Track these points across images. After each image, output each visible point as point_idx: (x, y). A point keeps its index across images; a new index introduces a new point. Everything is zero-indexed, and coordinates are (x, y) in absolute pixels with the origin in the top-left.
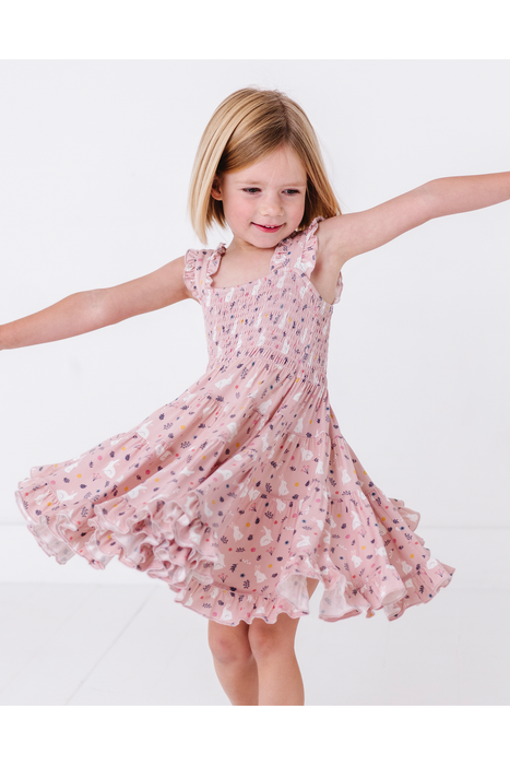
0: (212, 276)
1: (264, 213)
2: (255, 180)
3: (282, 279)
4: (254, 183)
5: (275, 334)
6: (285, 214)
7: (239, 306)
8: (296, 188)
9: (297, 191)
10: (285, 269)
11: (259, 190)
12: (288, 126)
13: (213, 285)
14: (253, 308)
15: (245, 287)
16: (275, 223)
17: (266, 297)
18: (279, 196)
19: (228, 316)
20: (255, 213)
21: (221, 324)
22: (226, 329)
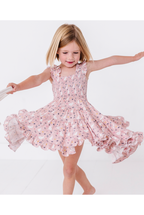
0: (59, 74)
1: (68, 58)
2: (66, 50)
3: (79, 75)
4: (66, 51)
5: (79, 90)
6: (74, 59)
7: (68, 82)
8: (77, 52)
9: (77, 53)
10: (80, 72)
11: (67, 53)
12: (74, 35)
13: (60, 76)
14: (72, 82)
15: (69, 76)
16: (71, 61)
17: (75, 80)
18: (73, 54)
19: (65, 84)
20: (66, 58)
21: (62, 86)
22: (64, 88)
